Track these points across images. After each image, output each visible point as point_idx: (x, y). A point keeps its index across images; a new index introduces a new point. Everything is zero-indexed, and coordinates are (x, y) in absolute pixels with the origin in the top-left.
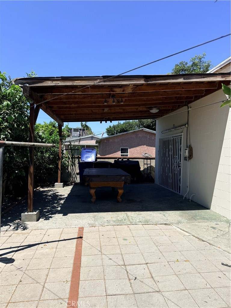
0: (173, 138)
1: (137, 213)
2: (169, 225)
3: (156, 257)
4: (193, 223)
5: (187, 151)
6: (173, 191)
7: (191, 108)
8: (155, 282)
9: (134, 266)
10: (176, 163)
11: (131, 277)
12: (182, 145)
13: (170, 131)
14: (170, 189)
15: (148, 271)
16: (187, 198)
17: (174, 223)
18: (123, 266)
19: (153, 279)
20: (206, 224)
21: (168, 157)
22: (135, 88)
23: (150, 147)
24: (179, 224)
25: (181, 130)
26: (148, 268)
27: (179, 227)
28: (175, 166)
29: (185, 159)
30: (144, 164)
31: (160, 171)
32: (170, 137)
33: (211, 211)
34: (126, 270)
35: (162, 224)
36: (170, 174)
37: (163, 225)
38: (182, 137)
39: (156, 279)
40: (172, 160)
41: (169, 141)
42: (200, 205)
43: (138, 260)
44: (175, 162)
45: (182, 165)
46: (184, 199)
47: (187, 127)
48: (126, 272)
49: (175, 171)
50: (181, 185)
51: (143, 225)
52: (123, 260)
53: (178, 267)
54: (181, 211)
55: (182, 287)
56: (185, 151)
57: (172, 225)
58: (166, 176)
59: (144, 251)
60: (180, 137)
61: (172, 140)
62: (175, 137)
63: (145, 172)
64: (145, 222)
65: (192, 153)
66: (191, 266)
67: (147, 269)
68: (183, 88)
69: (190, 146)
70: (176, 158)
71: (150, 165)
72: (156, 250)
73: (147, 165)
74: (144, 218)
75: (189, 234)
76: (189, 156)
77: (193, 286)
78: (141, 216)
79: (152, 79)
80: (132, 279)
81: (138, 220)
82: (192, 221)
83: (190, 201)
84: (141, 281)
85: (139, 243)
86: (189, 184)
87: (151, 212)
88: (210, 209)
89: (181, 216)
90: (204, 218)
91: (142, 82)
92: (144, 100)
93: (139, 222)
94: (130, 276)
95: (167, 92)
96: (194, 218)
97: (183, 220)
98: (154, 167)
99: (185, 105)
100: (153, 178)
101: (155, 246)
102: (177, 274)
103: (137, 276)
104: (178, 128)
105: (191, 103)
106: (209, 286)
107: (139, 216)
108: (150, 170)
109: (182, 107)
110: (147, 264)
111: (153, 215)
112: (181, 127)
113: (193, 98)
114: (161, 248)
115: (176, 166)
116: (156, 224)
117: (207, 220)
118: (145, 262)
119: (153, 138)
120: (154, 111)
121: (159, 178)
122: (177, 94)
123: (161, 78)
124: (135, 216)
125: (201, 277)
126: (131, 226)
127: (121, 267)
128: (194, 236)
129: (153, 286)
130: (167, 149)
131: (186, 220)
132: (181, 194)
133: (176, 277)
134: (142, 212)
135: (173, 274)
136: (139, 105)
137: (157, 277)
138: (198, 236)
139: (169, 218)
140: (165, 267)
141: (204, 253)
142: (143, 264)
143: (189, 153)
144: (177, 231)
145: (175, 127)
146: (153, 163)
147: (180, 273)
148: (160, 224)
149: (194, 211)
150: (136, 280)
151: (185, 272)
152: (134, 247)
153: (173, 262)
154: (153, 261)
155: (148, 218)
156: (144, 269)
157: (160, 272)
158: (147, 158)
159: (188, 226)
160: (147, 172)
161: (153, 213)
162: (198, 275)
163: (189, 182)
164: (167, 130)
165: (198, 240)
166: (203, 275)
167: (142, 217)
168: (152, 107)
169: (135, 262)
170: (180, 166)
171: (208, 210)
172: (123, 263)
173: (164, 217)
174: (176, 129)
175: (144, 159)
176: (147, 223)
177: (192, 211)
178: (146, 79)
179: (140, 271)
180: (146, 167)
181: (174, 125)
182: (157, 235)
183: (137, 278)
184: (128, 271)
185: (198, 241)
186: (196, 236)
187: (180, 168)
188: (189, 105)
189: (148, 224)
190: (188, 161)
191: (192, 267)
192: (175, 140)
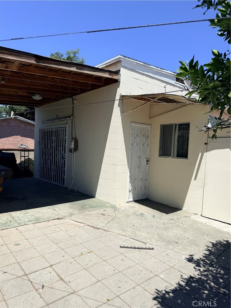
0: (56, 129)
1: (23, 212)
2: (62, 219)
3: (60, 256)
4: (84, 213)
5: (73, 143)
6: (56, 183)
7: (76, 100)
8: (66, 283)
9: (37, 272)
10: (60, 155)
11: (37, 287)
12: (67, 137)
13: (53, 122)
14: (53, 182)
15: (55, 274)
16: (72, 190)
17: (67, 216)
18: (24, 277)
19: (63, 281)
20: (96, 212)
21: (51, 149)
22: (21, 67)
23: (25, 138)
24: (72, 216)
25: (65, 122)
26: (54, 270)
27: (73, 219)
28: (58, 158)
29: (70, 150)
30: (21, 156)
31: (41, 164)
32: (53, 128)
33: (96, 199)
34: (30, 281)
35: (54, 219)
36: (53, 167)
37: (56, 220)
38: (67, 128)
39: (66, 280)
40: (56, 152)
41: (52, 132)
42: (85, 195)
43: (41, 264)
44: (58, 154)
45: (66, 157)
46: (69, 190)
47: (72, 119)
48: (30, 283)
49: (58, 163)
50: (65, 177)
51: (34, 224)
52: (23, 269)
53: (84, 260)
54: (70, 203)
55: (94, 280)
56: (70, 143)
57: (65, 218)
58: (48, 168)
59: (45, 253)
60: (64, 128)
61: (55, 131)
62: (58, 128)
63: (22, 165)
64: (35, 220)
65: (78, 145)
66: (95, 256)
67: (53, 272)
68: (73, 78)
69: (75, 138)
70: (60, 150)
71: (28, 157)
72: (56, 249)
73: (24, 157)
74: (33, 216)
75: (84, 225)
76: (74, 148)
77: (104, 276)
78: (29, 214)
79: (44, 61)
80: (39, 288)
81: (27, 220)
82: (83, 211)
83: (75, 192)
84: (50, 288)
85: (36, 245)
86: (74, 175)
87: (39, 208)
88: (95, 197)
89: (71, 208)
90: (92, 207)
91: (33, 61)
92: (28, 84)
93: (28, 221)
94: (35, 285)
95: (55, 79)
96: (83, 208)
97: (74, 211)
98: (33, 159)
99: (70, 97)
100: (32, 172)
101: (54, 244)
102: (85, 267)
103: (44, 284)
104: (62, 119)
105: (76, 95)
106: (117, 271)
107: (26, 215)
108: (28, 163)
109: (67, 98)
110: (51, 266)
111: (42, 211)
112: (66, 119)
113: (78, 91)
114: (61, 245)
115: (60, 158)
116: (48, 221)
117: (96, 207)
118: (49, 265)
119: (28, 128)
120: (37, 97)
121: (39, 171)
122: (66, 84)
123: (54, 62)
124: (22, 215)
125: (108, 264)
126: (20, 228)
127: (22, 278)
128: (89, 226)
129: (65, 289)
130: (49, 140)
131: (78, 211)
132: (65, 186)
133: (86, 271)
134: (29, 210)
135: (82, 269)
136: (20, 88)
137: (66, 278)
138: (93, 225)
139: (60, 212)
140: (71, 264)
141: (103, 240)
142: (47, 268)
143: (74, 145)
144: (72, 224)
145: (59, 119)
146: (32, 156)
147: (88, 266)
148: (53, 220)
149: (81, 201)
150: (44, 288)
151: (92, 263)
152: (31, 250)
153: (78, 257)
154: (57, 262)
155: (38, 215)
156: (50, 273)
157: (67, 271)
158: (25, 150)
159: (81, 217)
160: (25, 165)
161: (41, 210)
162: (105, 263)
163: (74, 174)
164: (49, 120)
165: (93, 228)
166: (109, 262)
167: (31, 215)
168: (35, 93)
169: (38, 268)
170: (64, 158)
171: (93, 199)
172: (23, 273)
173: (55, 211)
174: (60, 120)
175: (21, 150)
176: (37, 221)
177: (80, 201)
178: (38, 59)
179: (46, 277)
180: (23, 159)
181: (57, 116)
182: (53, 232)
183: (44, 286)
184: (32, 280)
185: (94, 230)
186: (90, 225)
187: (65, 160)
188: (74, 97)
189: (40, 222)
190: (73, 152)
191: (97, 256)
192: (59, 131)
